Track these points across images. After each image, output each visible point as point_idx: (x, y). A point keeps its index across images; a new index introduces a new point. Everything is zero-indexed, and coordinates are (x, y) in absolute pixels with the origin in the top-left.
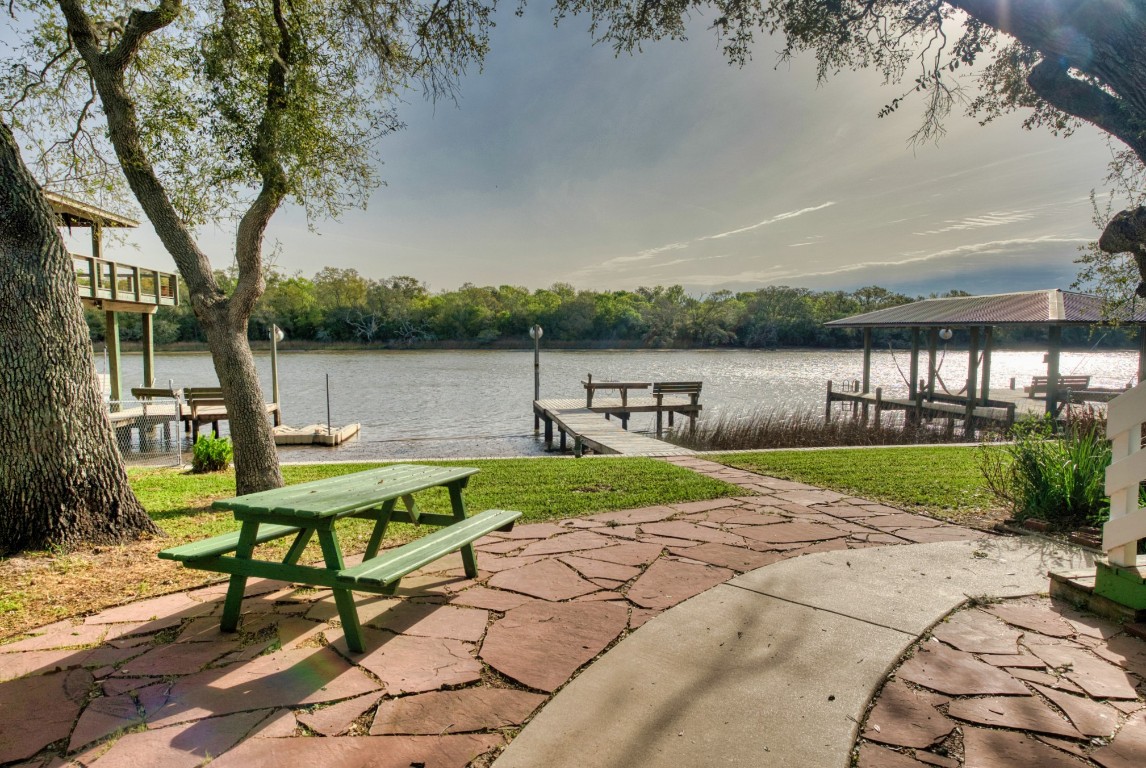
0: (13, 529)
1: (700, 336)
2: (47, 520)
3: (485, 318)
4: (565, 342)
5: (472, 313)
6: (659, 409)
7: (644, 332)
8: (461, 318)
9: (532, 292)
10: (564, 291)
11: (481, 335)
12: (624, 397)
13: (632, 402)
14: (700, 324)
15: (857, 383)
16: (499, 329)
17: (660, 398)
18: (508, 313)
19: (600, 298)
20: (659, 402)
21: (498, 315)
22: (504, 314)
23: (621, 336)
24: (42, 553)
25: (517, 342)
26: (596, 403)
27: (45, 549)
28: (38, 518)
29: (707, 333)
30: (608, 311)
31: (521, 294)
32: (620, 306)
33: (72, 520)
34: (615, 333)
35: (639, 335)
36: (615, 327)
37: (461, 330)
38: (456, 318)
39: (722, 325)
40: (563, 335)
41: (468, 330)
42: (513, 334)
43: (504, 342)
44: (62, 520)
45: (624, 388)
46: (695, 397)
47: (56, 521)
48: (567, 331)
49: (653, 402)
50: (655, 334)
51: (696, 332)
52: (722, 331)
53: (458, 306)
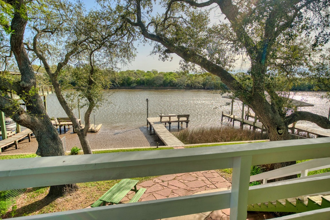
0: (56, 192)
1: (193, 86)
2: (62, 191)
3: (133, 80)
4: (155, 87)
5: (129, 79)
6: (178, 121)
7: (177, 85)
8: (126, 80)
9: (146, 72)
10: (155, 72)
11: (131, 85)
12: (170, 118)
13: (172, 120)
14: (193, 83)
15: (230, 112)
16: (137, 83)
17: (179, 119)
18: (139, 79)
19: (165, 75)
20: (179, 120)
21: (136, 79)
22: (138, 79)
23: (171, 86)
24: (62, 197)
25: (142, 87)
26: (162, 120)
27: (62, 196)
28: (60, 190)
29: (195, 85)
30: (167, 79)
31: (142, 72)
32: (171, 77)
33: (66, 190)
34: (169, 85)
35: (175, 86)
36: (169, 83)
37: (126, 84)
38: (124, 80)
39: (199, 83)
40: (155, 85)
41: (128, 84)
42: (141, 85)
43: (138, 87)
44: (64, 190)
45: (170, 117)
46: (188, 118)
47: (63, 191)
48: (155, 84)
49: (177, 120)
50: (180, 85)
51: (192, 85)
52: (199, 85)
53: (125, 76)
